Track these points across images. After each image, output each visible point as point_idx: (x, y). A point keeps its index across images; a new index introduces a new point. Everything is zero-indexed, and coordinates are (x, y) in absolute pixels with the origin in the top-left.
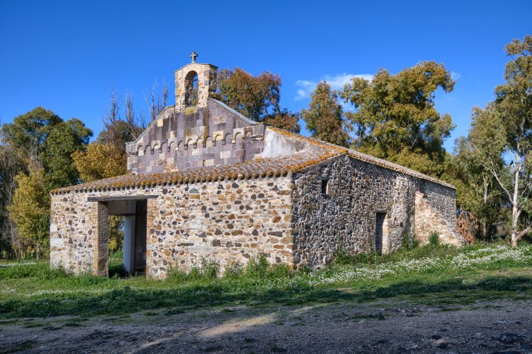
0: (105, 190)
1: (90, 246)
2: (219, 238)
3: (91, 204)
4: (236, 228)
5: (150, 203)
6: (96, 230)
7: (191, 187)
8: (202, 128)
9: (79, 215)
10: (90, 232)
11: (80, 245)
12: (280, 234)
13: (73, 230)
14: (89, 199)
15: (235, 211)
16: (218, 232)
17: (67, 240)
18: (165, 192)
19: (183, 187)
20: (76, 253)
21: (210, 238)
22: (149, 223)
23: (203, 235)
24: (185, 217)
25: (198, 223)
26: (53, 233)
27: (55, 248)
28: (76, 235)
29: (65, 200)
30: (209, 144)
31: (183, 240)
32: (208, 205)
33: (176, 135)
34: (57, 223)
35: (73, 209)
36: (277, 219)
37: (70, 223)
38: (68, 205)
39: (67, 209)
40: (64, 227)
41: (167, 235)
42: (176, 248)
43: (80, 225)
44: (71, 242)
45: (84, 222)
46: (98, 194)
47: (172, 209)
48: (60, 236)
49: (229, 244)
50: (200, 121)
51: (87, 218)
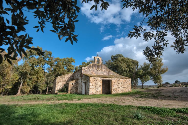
0: (103, 77)
1: (100, 88)
2: (123, 87)
3: (100, 80)
4: (125, 85)
5: (112, 81)
6: (102, 85)
7: (119, 79)
8: (101, 68)
9: (98, 82)
10: (100, 85)
11: (98, 88)
12: (130, 86)
13: (96, 85)
14: (100, 79)
15: (125, 83)
16: (123, 86)
17: (95, 87)
18: (115, 79)
19: (118, 79)
20: (97, 89)
21: (122, 87)
22: (112, 84)
23: (121, 86)
24: (118, 83)
25: (120, 84)
26: (90, 85)
27: (91, 89)
28: (97, 86)
29: (94, 78)
30: (102, 71)
31: (118, 87)
32: (122, 82)
33: (95, 68)
34: (92, 83)
35: (96, 81)
36: (130, 84)
37: (96, 83)
38: (95, 79)
39: (95, 80)
40: (94, 84)
41: (116, 86)
42: (117, 88)
43: (98, 84)
44: (96, 87)
45: (99, 83)
46: (102, 78)
47: (116, 82)
48: (93, 86)
49: (125, 88)
50: (100, 67)
51: (100, 82)
